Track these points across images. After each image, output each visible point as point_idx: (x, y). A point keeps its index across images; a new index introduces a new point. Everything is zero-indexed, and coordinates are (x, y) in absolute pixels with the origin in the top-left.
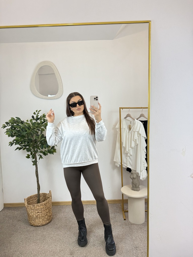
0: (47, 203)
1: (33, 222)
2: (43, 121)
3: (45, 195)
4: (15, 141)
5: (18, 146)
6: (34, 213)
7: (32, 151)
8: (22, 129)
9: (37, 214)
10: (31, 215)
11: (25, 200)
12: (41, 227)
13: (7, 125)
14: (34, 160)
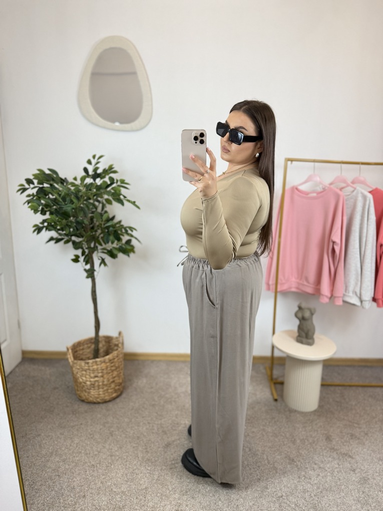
0: (114, 359)
1: (84, 395)
2: (109, 183)
3: (108, 339)
4: (46, 224)
5: (53, 234)
6: (87, 376)
7: (84, 248)
8: (64, 199)
9: (92, 380)
10: (81, 380)
11: (68, 349)
12: (101, 405)
13: (29, 185)
14: (88, 267)
